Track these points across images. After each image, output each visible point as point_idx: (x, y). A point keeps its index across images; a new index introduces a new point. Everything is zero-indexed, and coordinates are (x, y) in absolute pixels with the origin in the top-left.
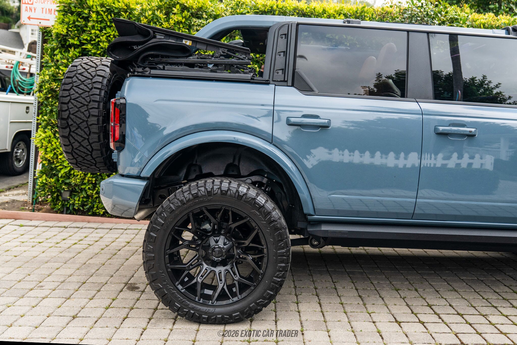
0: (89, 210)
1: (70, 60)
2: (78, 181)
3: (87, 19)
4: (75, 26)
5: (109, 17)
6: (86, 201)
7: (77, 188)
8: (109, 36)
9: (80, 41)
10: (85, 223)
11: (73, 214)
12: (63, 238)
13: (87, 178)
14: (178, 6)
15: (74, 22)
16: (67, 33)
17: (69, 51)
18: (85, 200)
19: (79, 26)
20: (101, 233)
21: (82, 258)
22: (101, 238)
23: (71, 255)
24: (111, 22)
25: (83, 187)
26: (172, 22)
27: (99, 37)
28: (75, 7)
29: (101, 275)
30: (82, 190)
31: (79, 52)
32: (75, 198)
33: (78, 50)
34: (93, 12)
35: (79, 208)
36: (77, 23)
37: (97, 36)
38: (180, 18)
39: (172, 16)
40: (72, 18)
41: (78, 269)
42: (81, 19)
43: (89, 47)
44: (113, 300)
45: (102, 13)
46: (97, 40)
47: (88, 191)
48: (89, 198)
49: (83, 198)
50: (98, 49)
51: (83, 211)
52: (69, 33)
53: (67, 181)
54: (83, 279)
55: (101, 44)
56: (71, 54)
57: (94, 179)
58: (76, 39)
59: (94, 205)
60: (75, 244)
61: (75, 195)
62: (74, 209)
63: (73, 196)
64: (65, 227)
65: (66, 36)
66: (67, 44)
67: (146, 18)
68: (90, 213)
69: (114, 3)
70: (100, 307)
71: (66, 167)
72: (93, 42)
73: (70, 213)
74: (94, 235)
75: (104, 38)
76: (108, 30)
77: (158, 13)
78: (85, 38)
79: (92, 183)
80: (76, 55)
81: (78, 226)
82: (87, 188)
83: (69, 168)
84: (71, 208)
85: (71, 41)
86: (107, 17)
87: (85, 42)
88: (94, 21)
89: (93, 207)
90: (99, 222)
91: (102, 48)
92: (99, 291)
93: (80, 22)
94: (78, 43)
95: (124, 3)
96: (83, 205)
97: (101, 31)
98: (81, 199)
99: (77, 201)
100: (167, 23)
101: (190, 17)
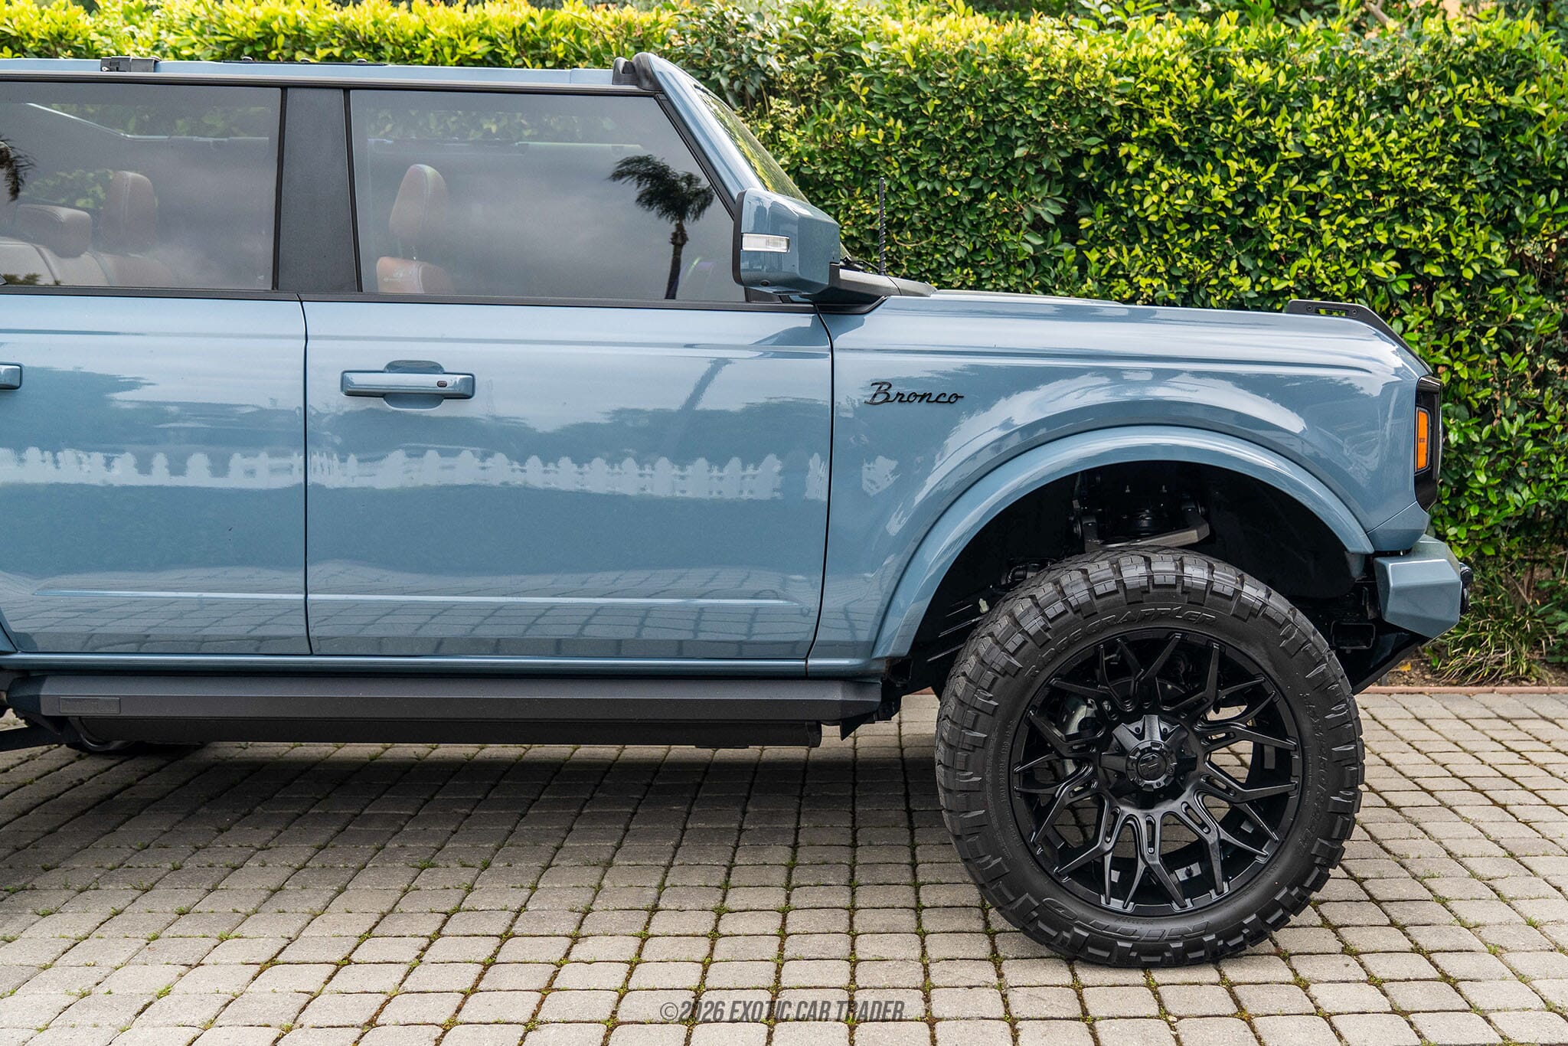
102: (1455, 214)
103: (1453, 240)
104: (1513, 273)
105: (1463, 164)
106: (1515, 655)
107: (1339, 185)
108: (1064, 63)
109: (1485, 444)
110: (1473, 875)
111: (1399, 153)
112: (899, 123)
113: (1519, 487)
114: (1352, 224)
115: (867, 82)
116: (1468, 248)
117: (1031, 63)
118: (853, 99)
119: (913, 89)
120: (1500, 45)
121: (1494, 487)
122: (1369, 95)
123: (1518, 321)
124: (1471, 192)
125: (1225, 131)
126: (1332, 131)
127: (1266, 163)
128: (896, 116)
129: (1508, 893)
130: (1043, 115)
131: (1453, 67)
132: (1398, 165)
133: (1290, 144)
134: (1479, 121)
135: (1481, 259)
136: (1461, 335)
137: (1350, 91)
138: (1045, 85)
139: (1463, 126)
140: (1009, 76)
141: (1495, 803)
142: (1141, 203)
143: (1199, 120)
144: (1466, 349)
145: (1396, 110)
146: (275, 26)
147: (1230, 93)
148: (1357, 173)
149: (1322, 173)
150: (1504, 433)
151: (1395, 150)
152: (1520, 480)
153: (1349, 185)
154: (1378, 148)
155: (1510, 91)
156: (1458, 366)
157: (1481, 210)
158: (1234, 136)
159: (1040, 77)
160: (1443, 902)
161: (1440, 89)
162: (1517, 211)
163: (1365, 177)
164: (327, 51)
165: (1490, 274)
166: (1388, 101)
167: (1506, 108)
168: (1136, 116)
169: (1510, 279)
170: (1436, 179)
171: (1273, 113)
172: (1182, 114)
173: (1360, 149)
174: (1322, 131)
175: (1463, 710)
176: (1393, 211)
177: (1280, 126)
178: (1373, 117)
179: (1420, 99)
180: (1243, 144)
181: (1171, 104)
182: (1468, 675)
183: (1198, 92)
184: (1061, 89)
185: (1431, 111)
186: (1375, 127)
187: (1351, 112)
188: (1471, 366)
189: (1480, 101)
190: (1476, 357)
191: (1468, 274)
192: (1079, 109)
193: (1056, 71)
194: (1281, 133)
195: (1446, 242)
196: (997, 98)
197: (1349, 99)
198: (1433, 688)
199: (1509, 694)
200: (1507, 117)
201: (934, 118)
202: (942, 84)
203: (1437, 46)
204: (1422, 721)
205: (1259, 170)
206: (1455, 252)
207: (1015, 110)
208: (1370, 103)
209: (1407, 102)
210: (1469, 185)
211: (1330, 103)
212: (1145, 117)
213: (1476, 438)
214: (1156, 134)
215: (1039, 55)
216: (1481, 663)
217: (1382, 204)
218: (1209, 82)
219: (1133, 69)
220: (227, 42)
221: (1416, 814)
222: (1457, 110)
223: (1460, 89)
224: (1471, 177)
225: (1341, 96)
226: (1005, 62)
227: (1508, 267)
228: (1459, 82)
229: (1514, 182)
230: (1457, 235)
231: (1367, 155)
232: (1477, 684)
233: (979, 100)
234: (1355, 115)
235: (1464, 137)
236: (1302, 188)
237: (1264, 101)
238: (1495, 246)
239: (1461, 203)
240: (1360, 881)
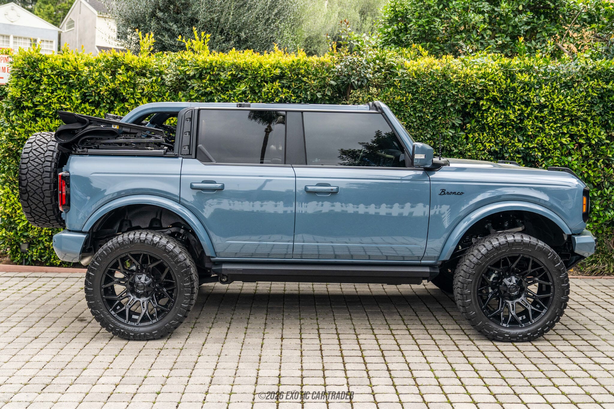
0: (46, 261)
1: (25, 120)
2: (35, 233)
3: (39, 82)
4: (29, 89)
5: (60, 80)
6: (44, 253)
7: (34, 240)
8: (60, 98)
9: (33, 103)
10: (43, 273)
11: (32, 265)
12: (24, 286)
13: (43, 231)
14: (123, 67)
15: (27, 85)
16: (21, 95)
17: (23, 113)
18: (42, 251)
19: (31, 89)
20: (58, 281)
21: (41, 300)
22: (58, 285)
23: (32, 299)
24: (61, 84)
25: (40, 239)
26: (117, 82)
27: (51, 99)
28: (28, 71)
29: (57, 312)
30: (39, 242)
31: (33, 113)
32: (33, 250)
33: (32, 111)
34: (45, 76)
35: (37, 260)
36: (30, 86)
37: (49, 98)
38: (125, 78)
39: (118, 76)
40: (25, 82)
41: (38, 308)
42: (33, 82)
43: (42, 108)
44: (66, 328)
45: (53, 76)
46: (49, 102)
47: (45, 242)
48: (46, 250)
49: (40, 249)
50: (50, 110)
51: (41, 262)
52: (23, 96)
53: (26, 234)
54: (42, 315)
55: (53, 106)
56: (25, 115)
57: (50, 231)
58: (30, 101)
59: (51, 256)
60: (35, 290)
61: (33, 247)
62: (32, 260)
63: (31, 248)
64: (24, 277)
65: (21, 98)
66: (22, 106)
67: (93, 79)
68: (47, 264)
69: (63, 66)
70: (55, 332)
71: (24, 221)
72: (45, 104)
73: (29, 265)
74: (51, 283)
75: (55, 100)
76: (58, 91)
77: (104, 74)
78: (38, 100)
79: (48, 235)
80: (30, 116)
81: (37, 275)
82: (44, 240)
83: (26, 222)
84: (29, 260)
85: (25, 104)
86: (57, 80)
87: (38, 103)
88: (45, 84)
89: (51, 258)
90: (56, 272)
91: (53, 109)
92: (54, 323)
93: (33, 85)
94: (32, 105)
95: (72, 65)
96: (41, 256)
97: (52, 93)
98: (39, 251)
99: (35, 253)
100: (112, 84)
101: (134, 76)
102: (589, 123)
103: (589, 131)
104: (608, 142)
105: (592, 106)
106: (609, 266)
107: (551, 114)
108: (463, 76)
109: (599, 196)
110: (597, 324)
111: (571, 103)
112: (410, 95)
113: (610, 211)
114: (555, 126)
115: (400, 81)
116: (593, 133)
117: (452, 76)
118: (395, 87)
119: (415, 84)
120: (604, 69)
121: (602, 211)
122: (561, 84)
123: (610, 157)
124: (594, 116)
125: (514, 96)
126: (549, 96)
127: (527, 107)
128: (409, 93)
129: (608, 329)
130: (456, 92)
131: (588, 75)
132: (570, 107)
133: (535, 100)
134: (597, 93)
135: (598, 137)
136: (591, 162)
137: (555, 83)
138: (457, 84)
139: (592, 95)
140: (446, 80)
141: (603, 308)
142: (486, 119)
143: (505, 93)
144: (593, 166)
145: (569, 89)
146: (214, 64)
147: (515, 85)
148: (557, 110)
149: (545, 109)
150: (605, 193)
151: (569, 102)
152: (610, 208)
153: (554, 113)
154: (564, 102)
155: (607, 83)
156: (590, 172)
157: (598, 122)
158: (517, 98)
159: (455, 80)
160: (590, 330)
161: (585, 83)
162: (610, 121)
163: (559, 111)
164: (231, 72)
165: (600, 141)
166: (567, 86)
167: (606, 89)
168: (485, 91)
169: (607, 143)
170: (583, 112)
171: (530, 90)
172: (500, 91)
173: (558, 102)
174: (545, 96)
175: (592, 283)
176: (569, 122)
177: (532, 95)
178: (562, 91)
179: (578, 86)
180: (520, 100)
181: (496, 87)
182: (593, 273)
183: (506, 84)
184: (462, 84)
185: (581, 90)
186: (563, 95)
187: (555, 90)
188: (593, 171)
189: (597, 87)
190: (596, 169)
191: (593, 142)
192: (467, 90)
193: (460, 78)
194: (532, 97)
195: (586, 131)
196: (442, 87)
197: (554, 86)
198: (581, 276)
199: (607, 279)
200: (606, 91)
201: (422, 94)
202: (425, 83)
203: (584, 69)
204: (578, 286)
205: (525, 109)
206: (589, 135)
207: (447, 91)
208: (561, 87)
209: (574, 87)
210: (594, 114)
211: (548, 87)
212: (488, 92)
213: (596, 195)
214: (492, 98)
215: (455, 73)
216: (597, 269)
217: (565, 120)
218: (509, 81)
219: (484, 76)
220: (198, 69)
221: (579, 311)
222: (590, 90)
223: (591, 83)
224: (594, 111)
225: (552, 84)
226: (444, 75)
227: (607, 139)
228: (591, 80)
229: (608, 113)
230: (590, 130)
231: (560, 104)
232: (596, 276)
233: (436, 87)
234: (556, 91)
235: (592, 98)
236: (539, 115)
237: (526, 87)
238: (602, 133)
239: (591, 119)
240: (565, 326)
